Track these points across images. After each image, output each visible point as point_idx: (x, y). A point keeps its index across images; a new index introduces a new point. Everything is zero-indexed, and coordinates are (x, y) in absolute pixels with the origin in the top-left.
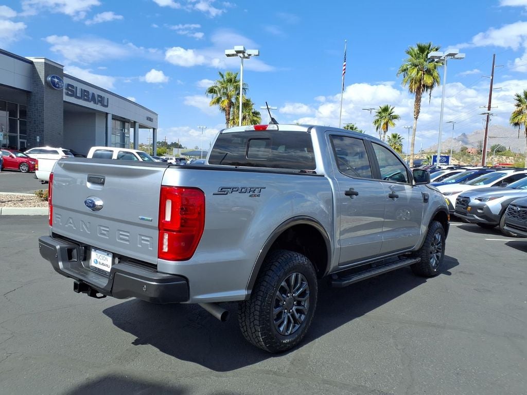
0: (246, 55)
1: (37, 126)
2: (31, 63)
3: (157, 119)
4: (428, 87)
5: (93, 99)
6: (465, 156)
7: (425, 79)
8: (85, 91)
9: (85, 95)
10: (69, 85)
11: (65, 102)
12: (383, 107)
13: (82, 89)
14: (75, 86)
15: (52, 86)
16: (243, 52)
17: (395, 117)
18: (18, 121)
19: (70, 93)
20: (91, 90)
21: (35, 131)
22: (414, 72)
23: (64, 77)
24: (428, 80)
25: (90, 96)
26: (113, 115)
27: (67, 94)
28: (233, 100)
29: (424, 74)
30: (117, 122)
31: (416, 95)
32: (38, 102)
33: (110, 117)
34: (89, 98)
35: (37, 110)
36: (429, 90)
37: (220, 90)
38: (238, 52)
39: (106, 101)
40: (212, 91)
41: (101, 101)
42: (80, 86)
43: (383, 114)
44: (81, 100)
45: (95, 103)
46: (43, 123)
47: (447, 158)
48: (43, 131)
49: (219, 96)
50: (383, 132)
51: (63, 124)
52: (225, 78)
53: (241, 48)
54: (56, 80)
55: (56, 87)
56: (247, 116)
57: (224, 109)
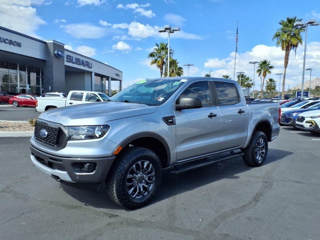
0: (171, 30)
1: (50, 80)
2: (45, 43)
3: (122, 75)
4: (294, 46)
5: (83, 63)
6: (318, 92)
7: (292, 41)
8: (78, 59)
9: (78, 61)
10: (68, 56)
11: (65, 66)
12: (263, 61)
13: (76, 58)
14: (72, 56)
15: (58, 56)
16: (169, 29)
17: (271, 67)
18: (41, 78)
19: (69, 60)
20: (81, 58)
21: (48, 84)
22: (285, 36)
23: (65, 51)
24: (294, 41)
25: (81, 62)
26: (95, 73)
27: (67, 61)
28: (165, 60)
29: (291, 38)
30: (98, 77)
31: (286, 52)
32: (49, 66)
33: (93, 74)
34: (80, 63)
35: (49, 71)
36: (295, 48)
37: (157, 55)
38: (166, 29)
39: (90, 65)
40: (152, 55)
41: (88, 64)
42: (75, 56)
43: (263, 66)
44: (75, 65)
45: (84, 66)
46: (53, 78)
47: (307, 93)
48: (53, 83)
49: (156, 58)
50: (263, 78)
51: (64, 79)
52: (159, 46)
53: (168, 26)
54: (60, 53)
55: (60, 57)
56: (174, 70)
57: (159, 66)
